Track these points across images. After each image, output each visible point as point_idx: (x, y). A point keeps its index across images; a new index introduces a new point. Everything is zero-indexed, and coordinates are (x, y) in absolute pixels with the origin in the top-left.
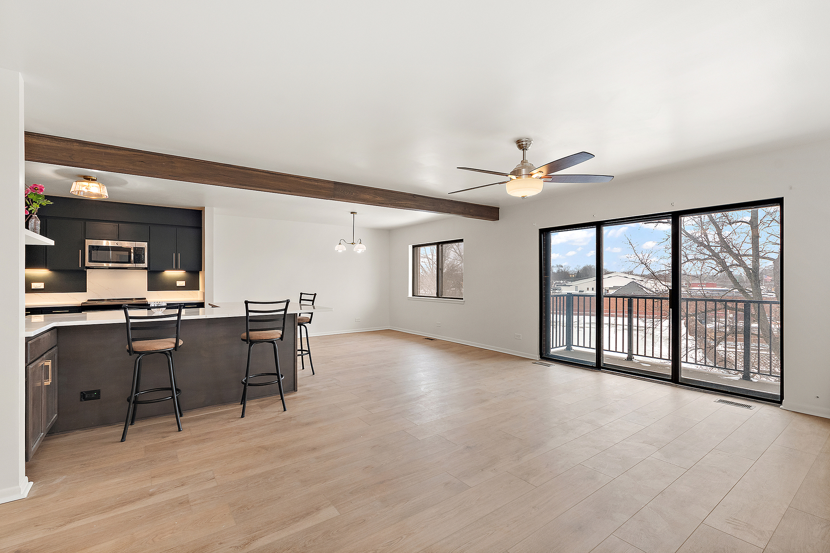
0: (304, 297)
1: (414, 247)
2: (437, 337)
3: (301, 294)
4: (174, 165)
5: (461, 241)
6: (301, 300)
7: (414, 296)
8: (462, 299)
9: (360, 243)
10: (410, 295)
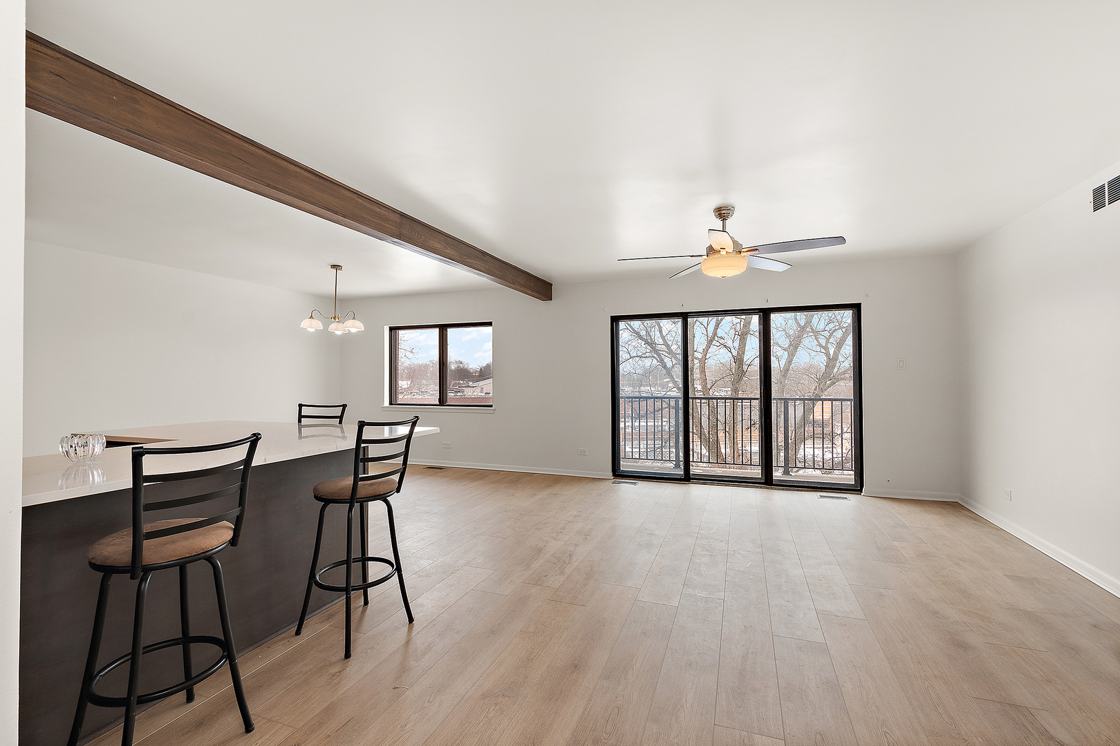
0: (305, 411)
1: (391, 329)
2: (446, 464)
3: (301, 406)
4: (138, 106)
5: (490, 324)
6: (301, 417)
7: (392, 404)
8: (491, 406)
9: (354, 318)
10: (387, 403)
